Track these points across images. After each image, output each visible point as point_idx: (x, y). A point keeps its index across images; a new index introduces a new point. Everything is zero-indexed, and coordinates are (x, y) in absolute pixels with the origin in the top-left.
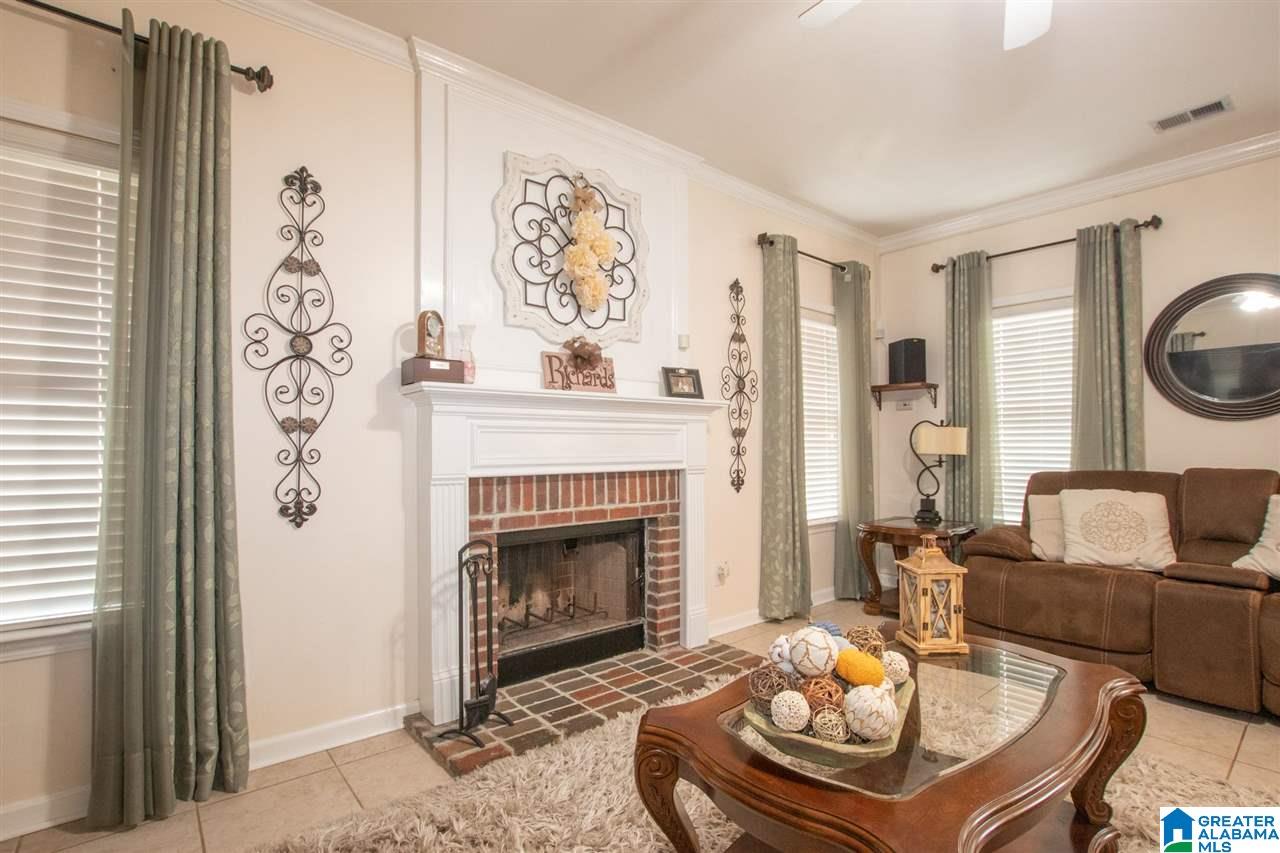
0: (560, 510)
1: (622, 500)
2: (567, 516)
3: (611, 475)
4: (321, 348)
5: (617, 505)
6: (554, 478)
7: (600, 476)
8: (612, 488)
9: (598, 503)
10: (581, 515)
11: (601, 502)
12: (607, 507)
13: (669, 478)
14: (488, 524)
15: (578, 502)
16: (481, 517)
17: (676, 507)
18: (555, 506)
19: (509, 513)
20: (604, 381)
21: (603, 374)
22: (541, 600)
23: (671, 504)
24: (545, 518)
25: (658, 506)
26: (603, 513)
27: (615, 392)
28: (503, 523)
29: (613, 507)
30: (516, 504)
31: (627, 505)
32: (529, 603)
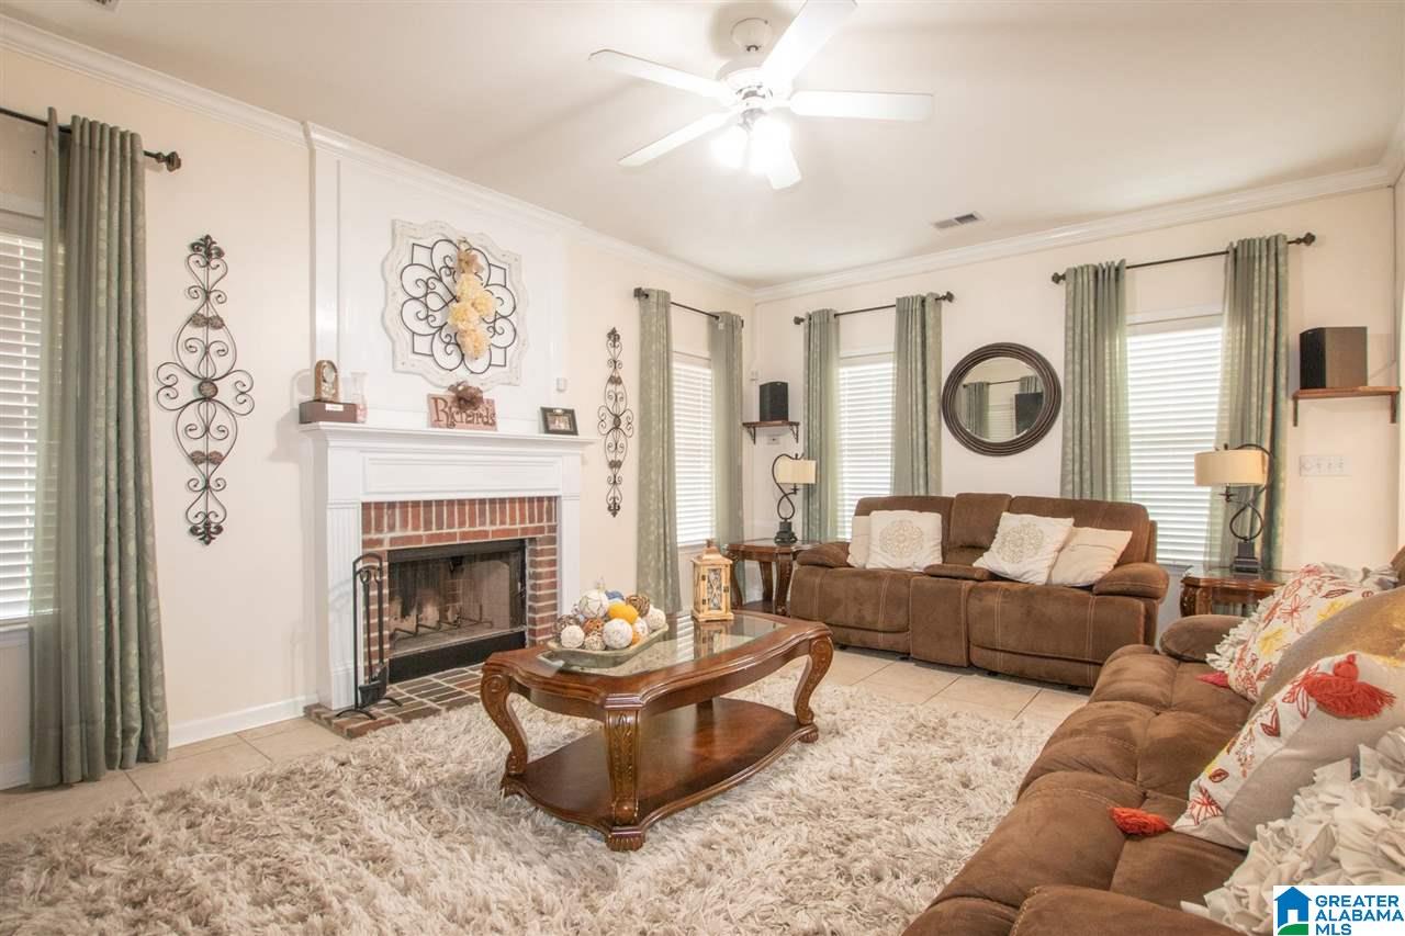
0: (445, 531)
1: (502, 523)
2: (452, 536)
3: (492, 501)
4: (225, 391)
5: (498, 527)
6: (440, 503)
7: (482, 501)
8: (493, 511)
9: (480, 525)
10: (464, 535)
11: (483, 523)
12: (488, 527)
13: (546, 503)
14: (379, 542)
15: (462, 524)
16: (374, 536)
17: (553, 529)
18: (440, 526)
19: (398, 533)
20: (485, 420)
21: (485, 414)
22: (431, 613)
23: (549, 526)
24: (431, 538)
25: (536, 528)
26: (485, 533)
27: (496, 430)
28: (393, 541)
29: (494, 528)
30: (404, 525)
31: (507, 526)
32: (420, 616)
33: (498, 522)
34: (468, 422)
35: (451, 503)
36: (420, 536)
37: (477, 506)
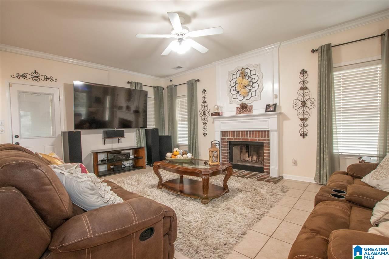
0: (238, 138)
1: (253, 137)
2: (240, 139)
3: (250, 131)
5: (251, 138)
6: (237, 131)
7: (247, 131)
8: (250, 134)
9: (246, 137)
10: (242, 139)
11: (247, 137)
12: (248, 138)
13: (267, 133)
14: (225, 139)
15: (242, 136)
16: (224, 137)
17: (269, 140)
18: (237, 137)
19: (228, 137)
20: (249, 111)
21: (249, 109)
22: (255, 158)
23: (268, 139)
24: (235, 139)
25: (263, 139)
26: (248, 139)
27: (252, 113)
28: (227, 139)
29: (250, 138)
30: (230, 136)
31: (254, 138)
32: (252, 158)
33: (251, 137)
34: (244, 112)
35: (239, 131)
36: (233, 138)
37: (246, 133)
